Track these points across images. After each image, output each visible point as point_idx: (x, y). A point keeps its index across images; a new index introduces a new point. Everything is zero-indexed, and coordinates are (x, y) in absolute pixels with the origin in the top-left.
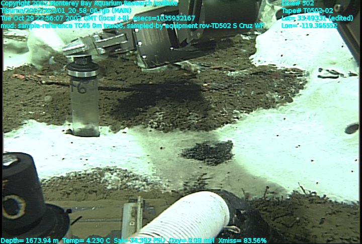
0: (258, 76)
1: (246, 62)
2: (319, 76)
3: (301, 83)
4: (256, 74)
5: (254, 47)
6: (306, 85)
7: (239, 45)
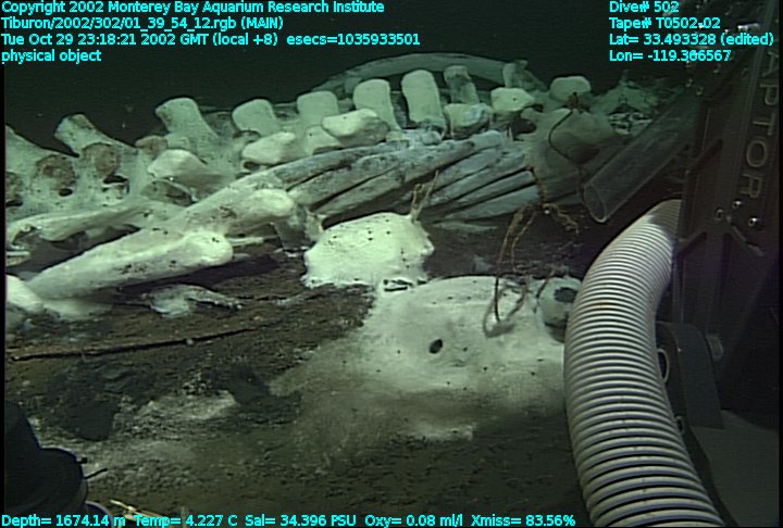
0: (315, 301)
1: (298, 285)
2: (387, 290)
3: (368, 300)
4: (313, 298)
5: (304, 266)
6: (375, 303)
7: (285, 265)
